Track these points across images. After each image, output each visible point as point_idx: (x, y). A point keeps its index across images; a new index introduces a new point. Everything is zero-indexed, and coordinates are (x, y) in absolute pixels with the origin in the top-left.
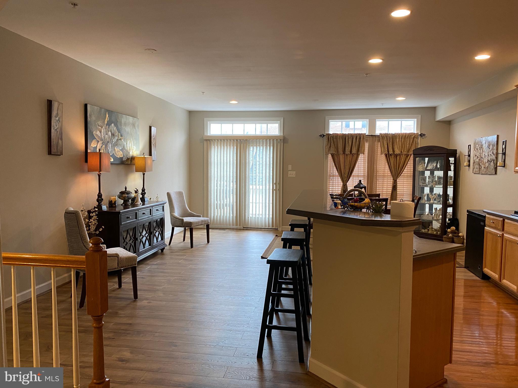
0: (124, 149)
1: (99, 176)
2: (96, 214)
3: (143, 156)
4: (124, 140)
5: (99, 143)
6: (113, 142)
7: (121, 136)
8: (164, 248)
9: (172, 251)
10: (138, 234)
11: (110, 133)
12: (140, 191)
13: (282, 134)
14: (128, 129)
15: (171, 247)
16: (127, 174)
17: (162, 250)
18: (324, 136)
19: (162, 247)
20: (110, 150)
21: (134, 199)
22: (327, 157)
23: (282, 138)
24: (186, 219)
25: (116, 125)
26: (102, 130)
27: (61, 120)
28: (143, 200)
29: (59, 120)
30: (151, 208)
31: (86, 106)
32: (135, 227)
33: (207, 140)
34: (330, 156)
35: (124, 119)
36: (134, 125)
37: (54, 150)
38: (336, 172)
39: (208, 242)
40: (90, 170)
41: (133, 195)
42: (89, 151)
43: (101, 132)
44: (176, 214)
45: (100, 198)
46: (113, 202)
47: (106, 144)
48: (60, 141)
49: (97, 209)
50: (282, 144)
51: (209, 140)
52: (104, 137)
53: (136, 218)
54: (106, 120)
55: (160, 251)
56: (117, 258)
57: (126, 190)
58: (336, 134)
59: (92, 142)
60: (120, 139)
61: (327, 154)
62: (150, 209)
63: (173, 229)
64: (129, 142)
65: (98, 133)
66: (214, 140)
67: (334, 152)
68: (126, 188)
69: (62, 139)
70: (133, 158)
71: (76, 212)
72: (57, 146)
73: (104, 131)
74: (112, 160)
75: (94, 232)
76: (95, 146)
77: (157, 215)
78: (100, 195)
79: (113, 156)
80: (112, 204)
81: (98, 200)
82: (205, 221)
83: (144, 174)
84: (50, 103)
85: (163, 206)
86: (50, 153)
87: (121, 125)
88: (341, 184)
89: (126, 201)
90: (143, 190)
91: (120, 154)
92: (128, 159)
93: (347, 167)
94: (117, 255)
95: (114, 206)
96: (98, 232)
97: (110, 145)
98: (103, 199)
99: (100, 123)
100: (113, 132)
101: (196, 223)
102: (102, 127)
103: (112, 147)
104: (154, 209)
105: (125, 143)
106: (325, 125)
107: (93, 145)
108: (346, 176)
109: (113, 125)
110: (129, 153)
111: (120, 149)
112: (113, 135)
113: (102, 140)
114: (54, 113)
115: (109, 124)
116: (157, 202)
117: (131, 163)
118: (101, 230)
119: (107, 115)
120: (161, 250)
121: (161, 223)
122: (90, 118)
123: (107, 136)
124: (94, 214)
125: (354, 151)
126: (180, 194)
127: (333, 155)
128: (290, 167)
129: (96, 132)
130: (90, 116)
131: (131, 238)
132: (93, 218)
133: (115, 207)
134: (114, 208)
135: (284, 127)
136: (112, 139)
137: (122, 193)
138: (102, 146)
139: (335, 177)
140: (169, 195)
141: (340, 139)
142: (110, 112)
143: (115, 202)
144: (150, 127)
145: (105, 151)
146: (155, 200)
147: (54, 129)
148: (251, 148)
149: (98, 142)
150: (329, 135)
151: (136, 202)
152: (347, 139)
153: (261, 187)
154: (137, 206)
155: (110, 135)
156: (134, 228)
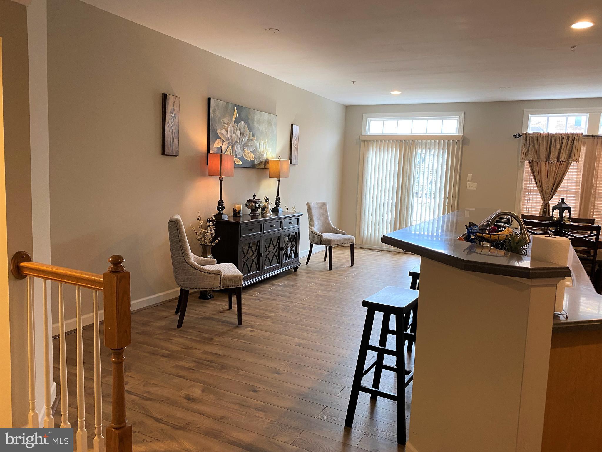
0: (257, 151)
1: (221, 181)
2: (213, 224)
3: (279, 160)
4: (257, 140)
5: (224, 143)
6: (242, 142)
7: (253, 136)
8: (297, 268)
9: (308, 271)
10: (263, 249)
11: (238, 132)
12: (272, 200)
13: (461, 134)
14: (262, 127)
15: (308, 267)
16: (259, 180)
17: (296, 269)
18: (520, 136)
19: (294, 266)
20: (238, 152)
21: (264, 209)
22: (522, 166)
23: (460, 138)
24: (326, 236)
25: (247, 123)
26: (229, 129)
27: (177, 117)
28: (275, 211)
29: (175, 116)
30: (282, 220)
31: (209, 100)
32: (260, 241)
33: (364, 141)
34: (527, 163)
35: (257, 116)
36: (270, 123)
37: (167, 151)
38: (534, 186)
39: (352, 264)
40: (211, 174)
41: (263, 204)
42: (211, 152)
43: (227, 131)
44: (316, 229)
45: (221, 206)
46: (237, 211)
47: (232, 144)
48: (176, 141)
49: (214, 219)
50: (461, 146)
51: (367, 141)
52: (231, 136)
53: (261, 231)
54: (234, 117)
55: (293, 270)
56: (219, 276)
57: (254, 198)
58: (538, 133)
59: (215, 142)
60: (252, 140)
61: (523, 161)
62: (281, 222)
63: (311, 246)
64: (263, 142)
65: (223, 131)
66: (374, 141)
67: (533, 159)
68: (254, 196)
69: (178, 138)
70: (267, 162)
71: (177, 221)
72: (172, 145)
73: (231, 130)
74: (241, 163)
75: (209, 244)
76: (219, 147)
77: (290, 228)
78: (221, 203)
79: (242, 158)
80: (236, 214)
81: (218, 208)
82: (349, 239)
83: (279, 181)
84: (165, 97)
85: (298, 219)
86: (163, 153)
87: (253, 123)
88: (540, 202)
89: (254, 210)
90: (278, 199)
91: (250, 157)
92: (261, 162)
93: (551, 179)
94: (219, 273)
95: (239, 215)
96: (213, 244)
97: (239, 146)
98: (224, 207)
99: (226, 120)
100: (242, 131)
101: (337, 241)
102: (228, 125)
103: (240, 148)
104: (286, 222)
105: (258, 144)
106: (523, 121)
107: (216, 145)
108: (548, 191)
109: (242, 122)
110: (263, 155)
111: (251, 150)
112: (242, 134)
113: (228, 140)
114: (169, 108)
115: (237, 121)
116: (294, 213)
117: (264, 167)
118: (217, 241)
119: (236, 111)
120: (294, 268)
121: (295, 238)
122: (214, 115)
123: (234, 135)
124: (211, 223)
125: (563, 157)
126: (323, 205)
127: (531, 163)
128: (470, 177)
129: (221, 130)
130: (214, 111)
131: (254, 254)
132: (209, 228)
133: (240, 217)
134: (238, 218)
135: (465, 124)
136: (241, 139)
137: (250, 201)
138: (228, 147)
139: (533, 192)
140: (308, 206)
141: (543, 140)
142: (240, 108)
143: (240, 211)
144: (292, 126)
145: (232, 152)
146: (291, 211)
147: (168, 126)
148: (419, 151)
149: (223, 141)
150: (527, 134)
151: (265, 213)
152: (553, 140)
153: (428, 200)
154: (266, 217)
155: (239, 134)
156: (258, 242)
